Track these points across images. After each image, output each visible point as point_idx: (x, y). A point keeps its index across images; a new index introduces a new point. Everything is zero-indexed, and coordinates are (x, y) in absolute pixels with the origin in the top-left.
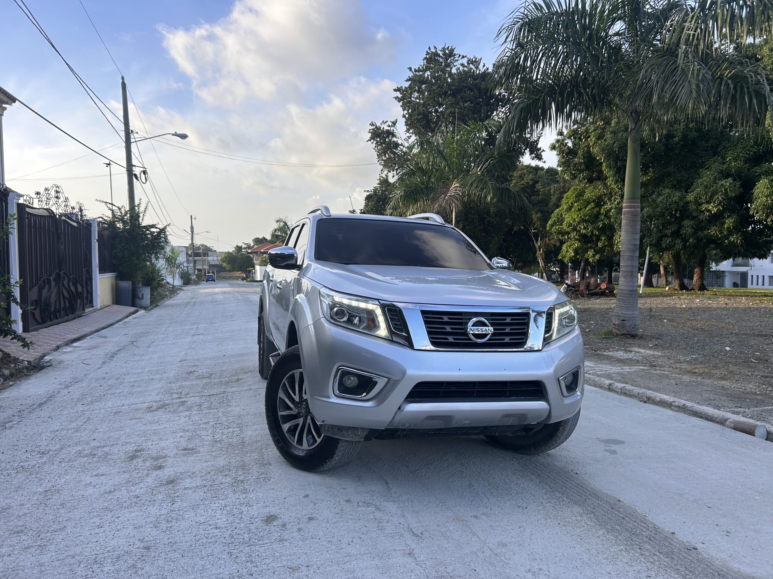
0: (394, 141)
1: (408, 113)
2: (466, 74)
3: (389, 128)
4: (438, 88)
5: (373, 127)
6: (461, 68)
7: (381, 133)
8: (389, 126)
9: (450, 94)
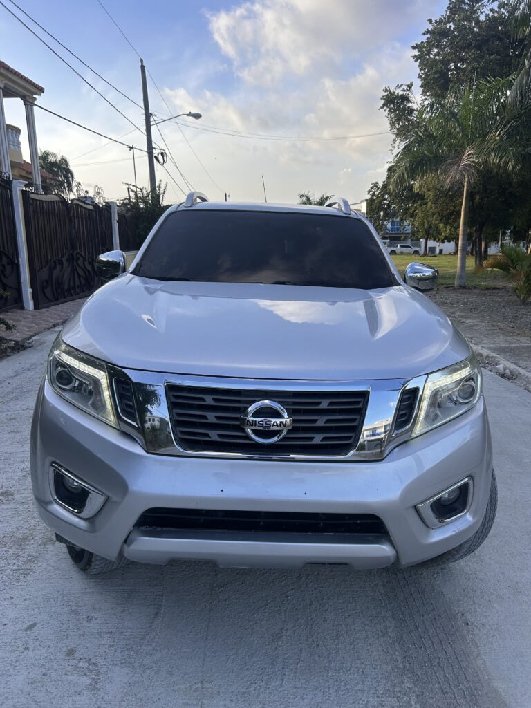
0: (409, 107)
1: (425, 73)
2: (496, 21)
3: (404, 93)
4: (460, 39)
5: (387, 93)
6: (491, 14)
7: (395, 99)
8: (404, 90)
9: (475, 46)
